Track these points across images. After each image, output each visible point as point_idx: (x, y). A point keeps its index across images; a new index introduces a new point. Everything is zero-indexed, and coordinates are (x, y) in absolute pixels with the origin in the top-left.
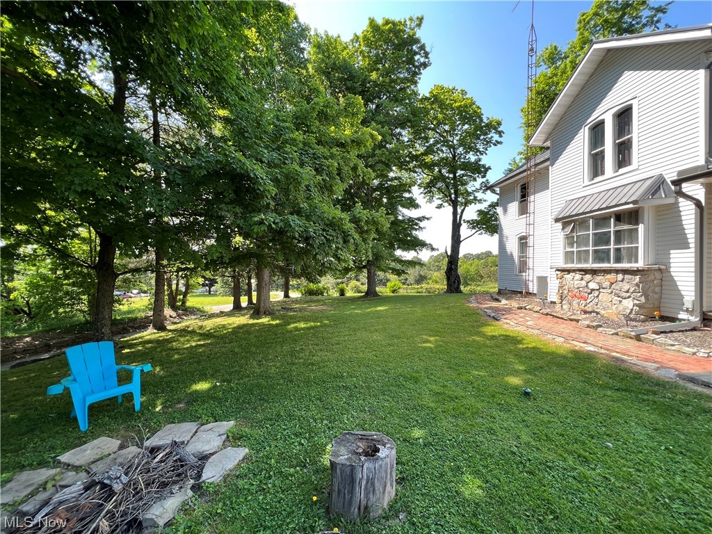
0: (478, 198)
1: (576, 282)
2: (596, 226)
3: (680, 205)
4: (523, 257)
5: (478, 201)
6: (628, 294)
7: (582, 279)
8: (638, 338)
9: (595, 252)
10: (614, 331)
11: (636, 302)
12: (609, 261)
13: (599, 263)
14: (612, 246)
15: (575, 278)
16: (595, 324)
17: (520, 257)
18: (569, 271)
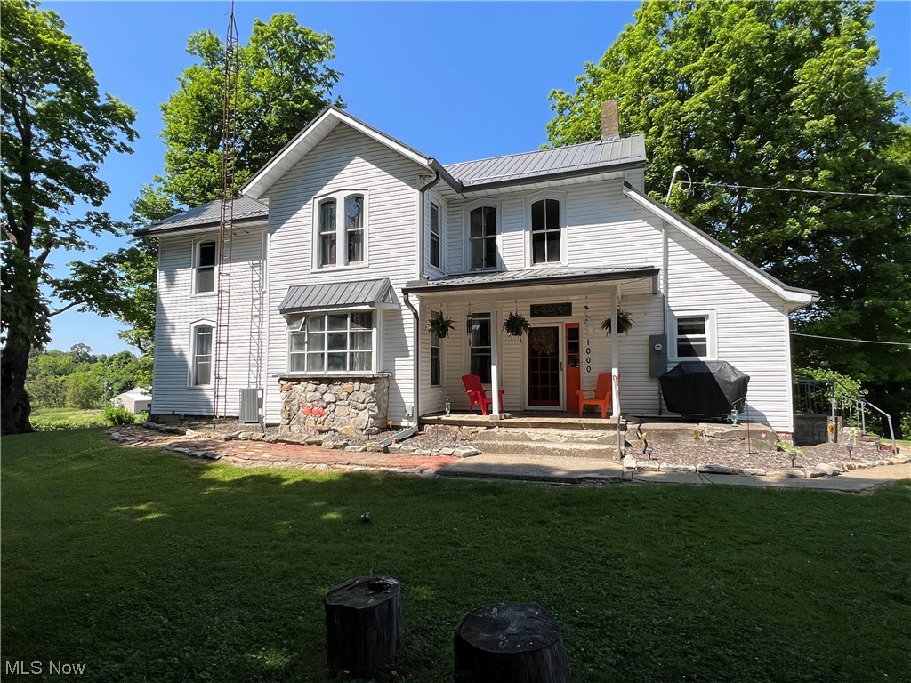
0: (78, 240)
1: (309, 395)
2: (331, 325)
3: (403, 312)
4: (202, 359)
5: (77, 244)
6: (364, 405)
7: (316, 390)
8: (386, 450)
9: (330, 356)
10: (363, 447)
11: (372, 413)
12: (345, 369)
13: (335, 370)
14: (348, 351)
15: (308, 389)
16: (341, 443)
17: (197, 359)
18: (299, 380)
